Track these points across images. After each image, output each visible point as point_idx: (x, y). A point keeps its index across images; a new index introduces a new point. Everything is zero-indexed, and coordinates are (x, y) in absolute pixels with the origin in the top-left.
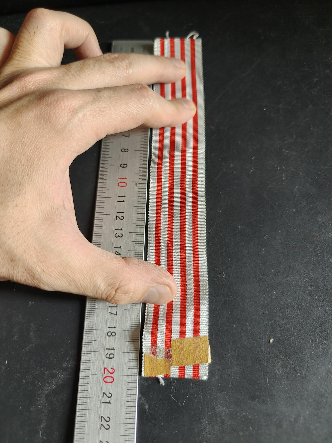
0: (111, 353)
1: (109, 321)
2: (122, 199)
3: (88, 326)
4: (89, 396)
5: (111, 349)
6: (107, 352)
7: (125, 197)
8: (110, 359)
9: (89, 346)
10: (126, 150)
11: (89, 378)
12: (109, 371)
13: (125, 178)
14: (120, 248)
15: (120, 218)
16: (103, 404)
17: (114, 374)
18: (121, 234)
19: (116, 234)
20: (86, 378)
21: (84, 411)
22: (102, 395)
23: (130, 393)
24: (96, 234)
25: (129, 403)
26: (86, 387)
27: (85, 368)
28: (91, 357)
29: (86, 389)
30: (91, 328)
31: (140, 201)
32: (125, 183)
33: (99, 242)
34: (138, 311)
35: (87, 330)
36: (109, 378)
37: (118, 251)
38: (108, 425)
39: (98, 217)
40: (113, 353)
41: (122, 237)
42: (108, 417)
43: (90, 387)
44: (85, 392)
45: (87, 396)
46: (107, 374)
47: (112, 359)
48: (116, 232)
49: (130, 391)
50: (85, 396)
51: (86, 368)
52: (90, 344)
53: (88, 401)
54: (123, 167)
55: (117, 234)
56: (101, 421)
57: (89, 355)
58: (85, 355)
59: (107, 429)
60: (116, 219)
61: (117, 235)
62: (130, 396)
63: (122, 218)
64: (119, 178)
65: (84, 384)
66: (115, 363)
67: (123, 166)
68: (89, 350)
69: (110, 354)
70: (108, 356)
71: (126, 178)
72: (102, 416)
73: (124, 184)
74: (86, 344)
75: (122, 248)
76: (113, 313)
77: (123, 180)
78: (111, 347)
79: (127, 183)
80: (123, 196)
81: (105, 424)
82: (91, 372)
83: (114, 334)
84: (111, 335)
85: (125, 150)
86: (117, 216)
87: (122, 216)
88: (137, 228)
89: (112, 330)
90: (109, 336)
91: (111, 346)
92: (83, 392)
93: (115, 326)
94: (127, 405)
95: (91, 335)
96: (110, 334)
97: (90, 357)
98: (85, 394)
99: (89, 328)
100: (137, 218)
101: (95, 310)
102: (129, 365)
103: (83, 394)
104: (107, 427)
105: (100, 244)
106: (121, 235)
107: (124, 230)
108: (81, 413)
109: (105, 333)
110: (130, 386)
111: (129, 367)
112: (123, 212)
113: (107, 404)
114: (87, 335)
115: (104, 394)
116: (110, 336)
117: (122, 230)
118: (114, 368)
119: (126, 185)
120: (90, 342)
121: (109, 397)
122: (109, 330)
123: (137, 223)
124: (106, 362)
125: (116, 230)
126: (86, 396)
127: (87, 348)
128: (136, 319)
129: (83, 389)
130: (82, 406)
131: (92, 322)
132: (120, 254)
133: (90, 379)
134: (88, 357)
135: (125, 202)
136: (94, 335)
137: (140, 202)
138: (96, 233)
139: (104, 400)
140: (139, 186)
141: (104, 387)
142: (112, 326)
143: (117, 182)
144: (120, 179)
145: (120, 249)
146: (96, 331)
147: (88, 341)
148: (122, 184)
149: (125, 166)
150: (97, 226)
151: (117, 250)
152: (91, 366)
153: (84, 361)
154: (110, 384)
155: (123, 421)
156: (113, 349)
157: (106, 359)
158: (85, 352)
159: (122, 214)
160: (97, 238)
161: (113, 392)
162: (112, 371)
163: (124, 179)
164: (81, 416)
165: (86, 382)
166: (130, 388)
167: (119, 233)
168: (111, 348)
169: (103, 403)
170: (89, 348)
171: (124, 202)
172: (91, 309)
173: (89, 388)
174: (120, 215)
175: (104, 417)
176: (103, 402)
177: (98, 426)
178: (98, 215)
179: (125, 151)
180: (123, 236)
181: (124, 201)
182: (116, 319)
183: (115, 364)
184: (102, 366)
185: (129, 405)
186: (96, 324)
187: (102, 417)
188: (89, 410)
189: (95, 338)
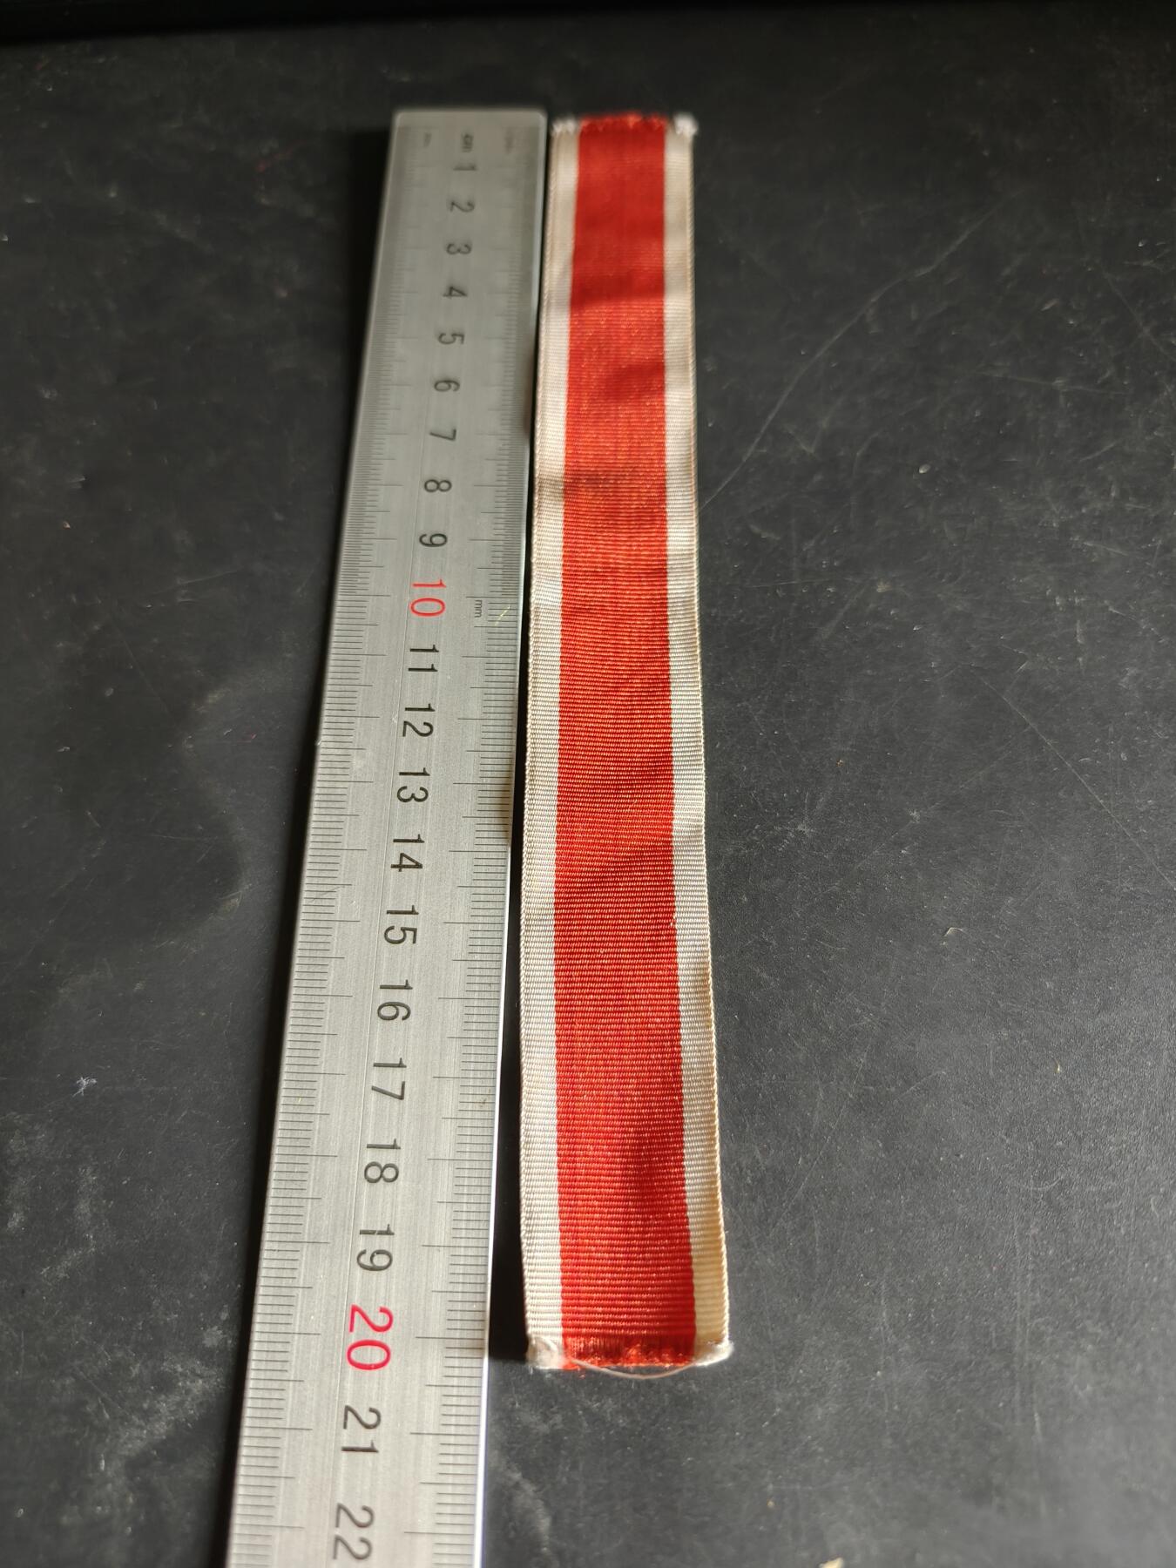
0: (377, 1248)
1: (371, 1122)
2: (426, 660)
3: (288, 1142)
4: (288, 1420)
5: (381, 1233)
6: (362, 1243)
7: (437, 651)
8: (375, 1273)
9: (292, 1220)
10: (444, 486)
11: (288, 1347)
12: (372, 1319)
13: (439, 583)
14: (419, 841)
15: (417, 732)
16: (345, 1453)
17: (390, 1331)
18: (422, 789)
19: (400, 790)
20: (279, 1347)
21: (267, 1482)
22: (343, 1418)
23: (454, 1411)
24: (325, 791)
25: (452, 1452)
26: (275, 1385)
27: (275, 1310)
28: (300, 1265)
29: (276, 1395)
30: (299, 1151)
31: (495, 666)
32: (436, 603)
33: (335, 818)
34: (489, 1083)
35: (285, 1159)
36: (369, 1348)
37: (408, 854)
38: (363, 1541)
39: (333, 726)
40: (385, 1248)
41: (425, 802)
42: (365, 1509)
43: (294, 1386)
44: (274, 1404)
45: (280, 1423)
46: (362, 1331)
47: (384, 1272)
48: (402, 781)
49: (454, 1401)
50: (272, 1423)
51: (276, 1307)
52: (294, 1211)
53: (285, 1443)
54: (433, 545)
55: (405, 788)
56: (337, 1526)
57: (290, 1255)
58: (275, 1255)
59: (359, 1558)
60: (404, 735)
61: (404, 795)
62: (453, 1420)
63: (427, 729)
64: (415, 585)
65: (269, 1375)
66: (394, 1287)
67: (433, 541)
68: (291, 1237)
69: (373, 1251)
70: (365, 1260)
71: (441, 584)
72: (341, 1502)
73: (436, 607)
74: (280, 1211)
75: (427, 842)
76: (390, 1091)
77: (429, 592)
78: (379, 1223)
79: (444, 601)
80: (431, 648)
81: (352, 1535)
82: (298, 1323)
83: (389, 1173)
84: (381, 1176)
85: (438, 484)
86: (406, 723)
87: (425, 724)
88: (482, 768)
89: (385, 1157)
90: (371, 1181)
91: (379, 1219)
92: (266, 1404)
93: (395, 1141)
94: (444, 1459)
95: (298, 1177)
96: (374, 1173)
97: (295, 1265)
98: (272, 1414)
99: (292, 1151)
100: (485, 728)
101: (315, 1077)
102: (449, 1296)
103: (265, 1413)
104: (361, 1549)
105: (339, 825)
106: (423, 792)
107: (432, 775)
108: (258, 1492)
109: (356, 1171)
110: (455, 1382)
111: (450, 1306)
112: (429, 709)
113: (362, 1453)
114: (284, 1176)
115: (350, 1414)
116: (376, 1181)
117: (424, 774)
118: (391, 1308)
119: (444, 608)
120: (295, 1202)
121: (367, 1427)
122: (371, 1155)
123: (481, 748)
124: (357, 1284)
125: (401, 774)
126: (278, 1421)
127: (284, 1229)
128: (478, 1115)
129: (267, 1395)
130: (261, 1462)
131: (303, 1126)
132: (417, 863)
133: (295, 1352)
134: (287, 1265)
135: (436, 671)
136: (310, 1175)
137: (494, 673)
138: (326, 784)
139: (350, 1436)
140: (489, 612)
141: (349, 1385)
142: (384, 1143)
143: (408, 599)
144: (418, 589)
145: (418, 844)
146: (319, 1162)
147: (286, 1202)
148: (428, 605)
149: (437, 540)
150: (331, 758)
151: (408, 849)
152: (297, 1302)
153: (272, 1282)
154: (376, 1372)
155: (425, 1523)
156: (388, 1232)
157: (359, 1271)
158: (276, 1246)
159: (427, 716)
160: (330, 804)
161: (385, 1405)
162: (381, 1320)
163: (435, 589)
164: (257, 1502)
165: (278, 1366)
166: (455, 1391)
167: (414, 785)
168: (378, 1228)
169: (346, 1449)
170: (292, 1229)
171: (432, 669)
172: (299, 1077)
173: (291, 1392)
174: (418, 719)
175: (348, 1506)
176: (346, 1445)
177: (325, 1544)
178: (334, 719)
179: (438, 487)
180: (430, 796)
181: (435, 667)
182: (401, 1115)
183: (394, 1291)
184: (341, 1300)
185: (451, 1459)
186: (319, 1133)
187: (340, 1507)
188: (288, 1481)
189: (316, 1189)
